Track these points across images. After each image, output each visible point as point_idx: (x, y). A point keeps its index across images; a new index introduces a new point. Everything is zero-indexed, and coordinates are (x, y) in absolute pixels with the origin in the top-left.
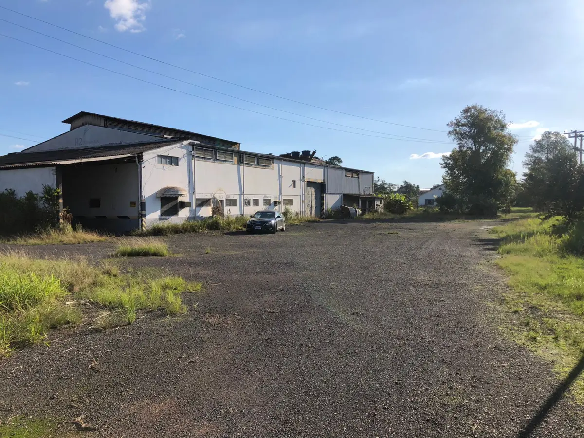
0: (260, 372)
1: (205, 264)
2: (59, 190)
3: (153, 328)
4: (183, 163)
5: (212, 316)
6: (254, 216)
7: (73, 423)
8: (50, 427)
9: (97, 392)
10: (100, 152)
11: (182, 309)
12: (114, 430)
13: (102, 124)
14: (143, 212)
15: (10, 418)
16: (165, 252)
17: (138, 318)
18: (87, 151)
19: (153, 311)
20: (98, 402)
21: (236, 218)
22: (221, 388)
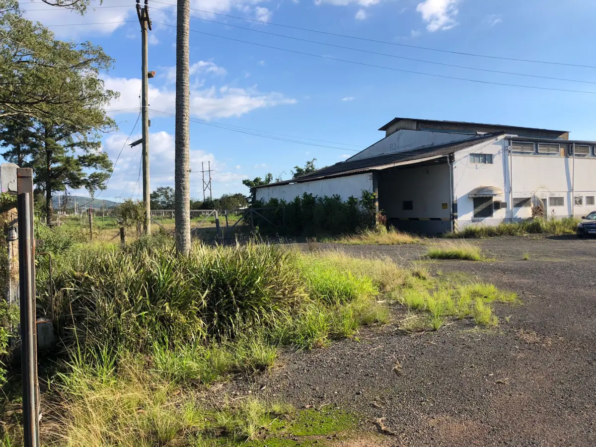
0: (587, 412)
1: (522, 272)
2: (375, 194)
3: (459, 338)
4: (498, 160)
5: (528, 333)
6: (588, 216)
7: (374, 423)
8: (354, 422)
9: (398, 397)
10: (412, 156)
11: (492, 320)
12: (412, 440)
13: (415, 127)
14: (455, 214)
15: (322, 405)
16: (477, 256)
17: (444, 325)
18: (401, 155)
19: (460, 319)
20: (399, 407)
21: (563, 219)
22: (534, 421)
